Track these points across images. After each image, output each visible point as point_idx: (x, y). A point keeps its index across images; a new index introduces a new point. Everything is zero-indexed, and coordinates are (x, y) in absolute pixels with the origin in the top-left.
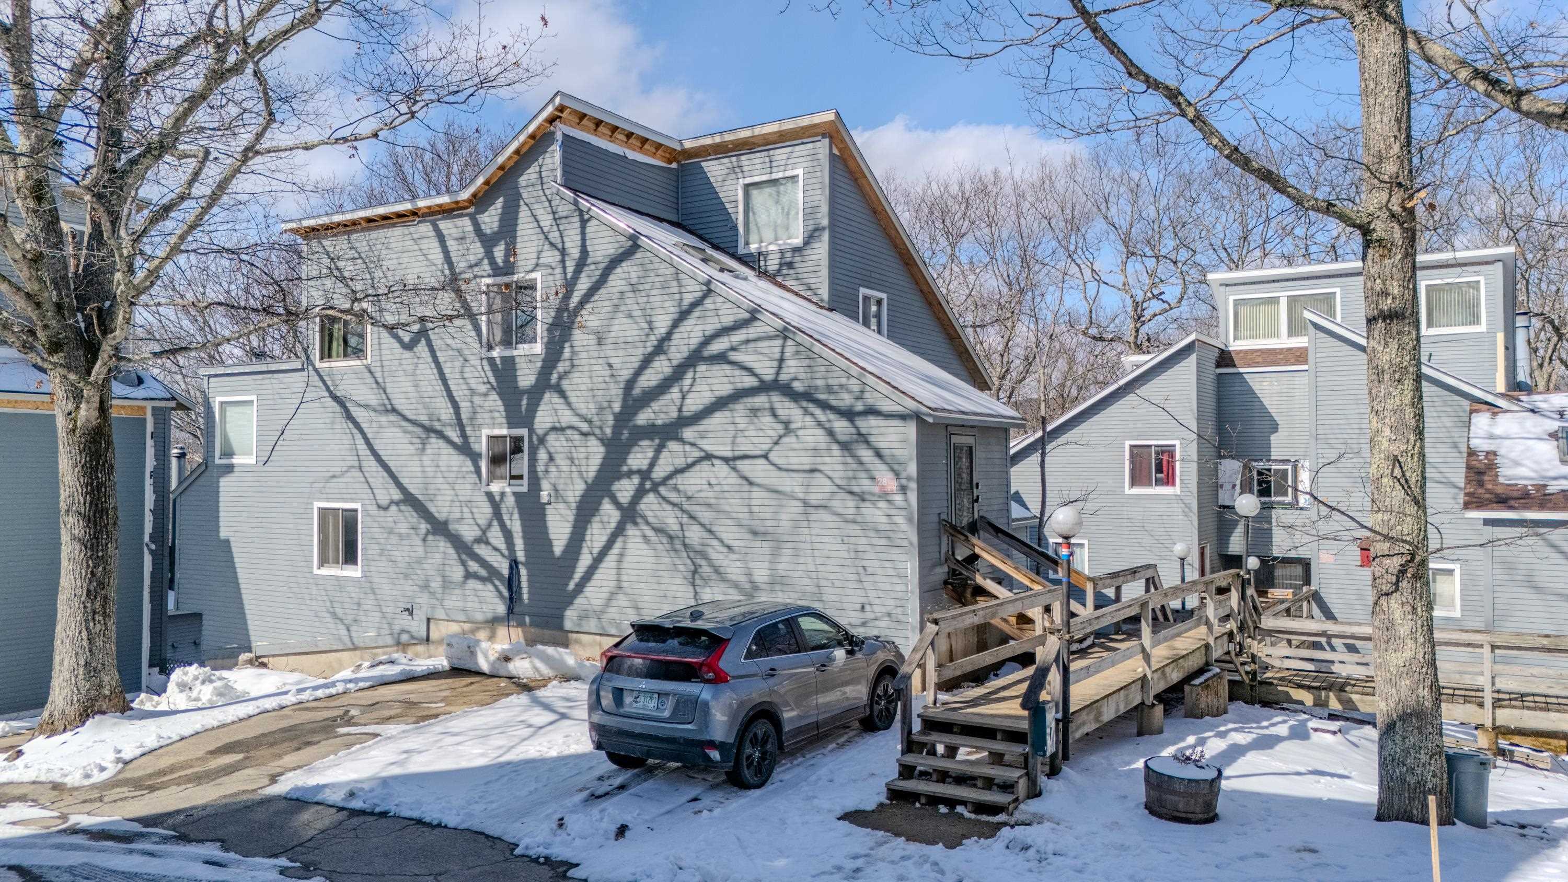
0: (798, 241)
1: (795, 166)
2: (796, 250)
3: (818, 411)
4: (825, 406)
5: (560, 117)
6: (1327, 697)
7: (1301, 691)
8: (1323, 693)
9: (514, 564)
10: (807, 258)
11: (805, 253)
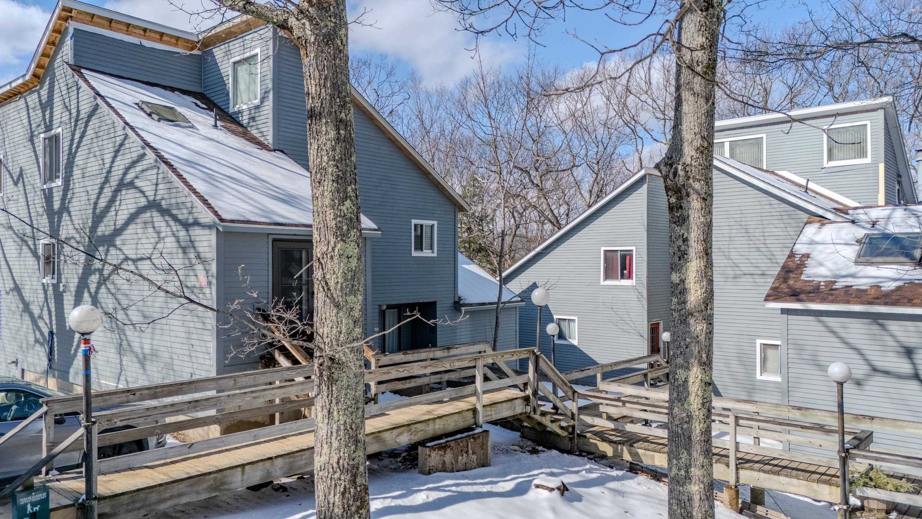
0: (257, 102)
1: (255, 47)
2: (257, 107)
3: (172, 223)
4: (175, 219)
5: (71, 17)
6: (622, 450)
7: (605, 444)
8: (619, 447)
9: (51, 333)
10: (262, 113)
11: (261, 109)
